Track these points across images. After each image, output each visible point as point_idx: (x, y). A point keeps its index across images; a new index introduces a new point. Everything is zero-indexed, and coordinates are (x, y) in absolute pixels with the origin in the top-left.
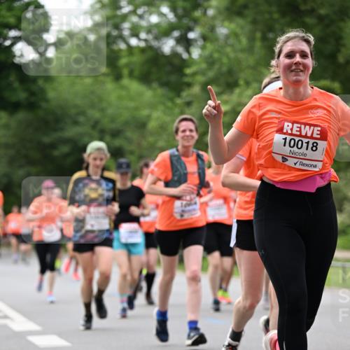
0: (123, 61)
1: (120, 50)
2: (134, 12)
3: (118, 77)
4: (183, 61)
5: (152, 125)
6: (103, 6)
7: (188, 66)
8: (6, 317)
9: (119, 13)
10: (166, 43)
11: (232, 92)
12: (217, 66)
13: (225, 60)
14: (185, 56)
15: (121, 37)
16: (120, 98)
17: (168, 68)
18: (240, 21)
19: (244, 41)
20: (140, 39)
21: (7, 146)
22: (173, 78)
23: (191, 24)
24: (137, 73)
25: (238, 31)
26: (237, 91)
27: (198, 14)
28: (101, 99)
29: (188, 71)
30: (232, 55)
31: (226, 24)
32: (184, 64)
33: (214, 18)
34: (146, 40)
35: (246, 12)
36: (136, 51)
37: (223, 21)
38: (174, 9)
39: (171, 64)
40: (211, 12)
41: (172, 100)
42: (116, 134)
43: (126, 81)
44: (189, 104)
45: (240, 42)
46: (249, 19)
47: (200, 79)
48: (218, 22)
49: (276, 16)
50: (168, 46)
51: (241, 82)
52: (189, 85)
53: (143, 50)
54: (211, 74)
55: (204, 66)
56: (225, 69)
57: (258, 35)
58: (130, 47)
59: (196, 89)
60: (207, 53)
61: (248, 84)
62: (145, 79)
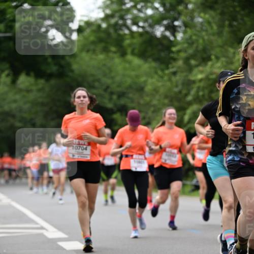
0: (127, 42)
1: (125, 34)
2: (135, 7)
3: (123, 54)
4: (171, 41)
5: (148, 88)
6: (112, 3)
7: (174, 46)
8: (42, 228)
9: (124, 7)
10: (158, 29)
11: (206, 64)
12: (195, 45)
13: (201, 41)
14: (172, 38)
15: (125, 25)
16: (125, 69)
17: (160, 47)
18: (212, 13)
19: (215, 27)
20: (139, 26)
21: (43, 104)
22: (163, 54)
23: (176, 15)
24: (136, 51)
25: (210, 19)
26: (210, 63)
27: (181, 8)
28: (111, 71)
29: (174, 49)
30: (206, 38)
31: (202, 15)
32: (172, 44)
33: (193, 11)
34: (143, 27)
35: (216, 6)
36: (136, 35)
37: (200, 13)
38: (163, 5)
39: (162, 44)
40: (190, 6)
41: (162, 70)
42: (121, 95)
43: (129, 57)
44: (174, 73)
45: (212, 28)
46: (218, 11)
47: (183, 55)
48: (196, 14)
49: (238, 9)
50: (159, 31)
51: (213, 57)
52: (175, 60)
53: (141, 34)
54: (191, 51)
55: (186, 45)
56: (201, 47)
57: (227, 23)
58: (132, 32)
59: (180, 63)
60: (187, 36)
61: (217, 58)
62: (143, 55)
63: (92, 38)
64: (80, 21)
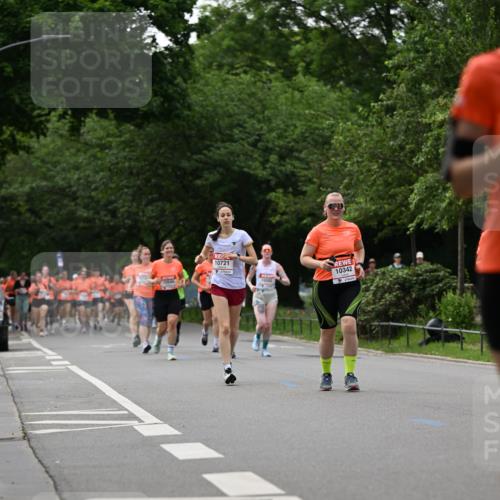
3: (289, 74)
8: (132, 417)
10: (357, 24)
12: (430, 54)
19: (469, 19)
20: (319, 18)
24: (314, 67)
43: (300, 78)
44: (390, 110)
50: (359, 28)
52: (390, 83)
53: (323, 34)
55: (412, 55)
58: (306, 29)
60: (415, 36)
63: (226, 42)
64: (204, 8)
